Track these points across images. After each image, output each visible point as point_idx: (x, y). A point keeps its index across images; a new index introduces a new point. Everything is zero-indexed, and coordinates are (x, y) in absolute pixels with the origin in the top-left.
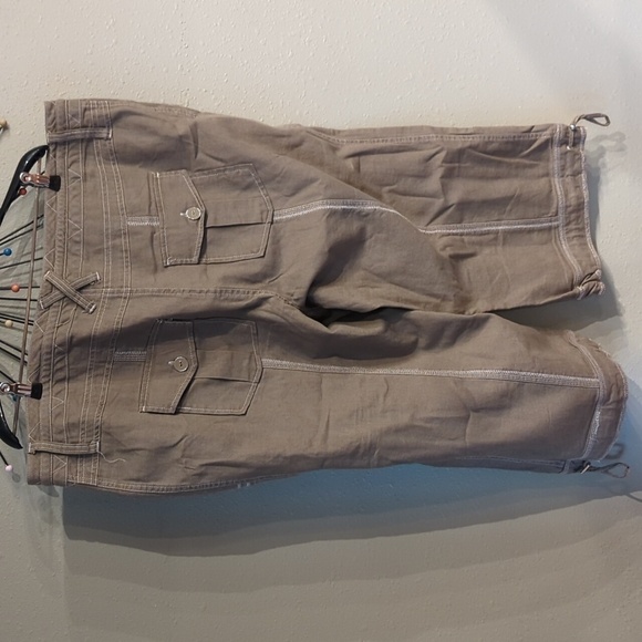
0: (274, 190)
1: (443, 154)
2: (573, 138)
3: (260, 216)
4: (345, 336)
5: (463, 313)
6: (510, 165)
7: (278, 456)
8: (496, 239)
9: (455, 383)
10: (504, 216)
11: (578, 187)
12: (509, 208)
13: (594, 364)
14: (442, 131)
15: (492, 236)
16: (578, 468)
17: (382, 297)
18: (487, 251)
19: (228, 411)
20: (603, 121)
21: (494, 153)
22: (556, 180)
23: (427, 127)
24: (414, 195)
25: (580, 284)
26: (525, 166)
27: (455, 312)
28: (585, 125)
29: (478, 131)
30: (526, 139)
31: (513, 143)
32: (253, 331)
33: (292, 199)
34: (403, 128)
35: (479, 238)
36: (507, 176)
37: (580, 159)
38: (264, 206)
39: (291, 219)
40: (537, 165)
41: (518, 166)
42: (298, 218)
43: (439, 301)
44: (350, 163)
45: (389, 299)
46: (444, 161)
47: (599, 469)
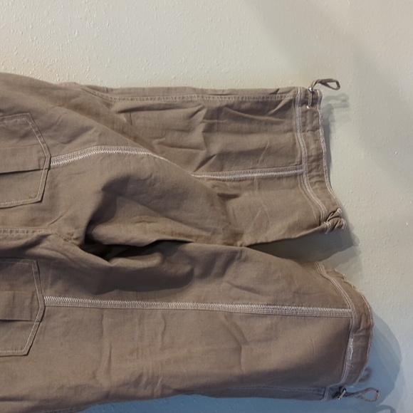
0: (51, 137)
1: (203, 112)
2: (311, 99)
3: (37, 163)
4: (124, 268)
5: (232, 245)
6: (260, 122)
7: (62, 387)
8: (252, 184)
9: (226, 317)
10: (257, 165)
11: (316, 140)
12: (261, 158)
13: (346, 296)
14: (203, 92)
15: (249, 182)
16: (336, 394)
17: (158, 232)
18: (246, 194)
19: (10, 352)
20: (334, 85)
21: (246, 111)
22: (299, 135)
23: (189, 88)
24: (181, 147)
25: (326, 220)
26: (273, 123)
27: (225, 244)
28: (320, 88)
29: (232, 93)
30: (273, 99)
31: (262, 103)
32: (34, 269)
33: (68, 146)
34: (168, 89)
35: (238, 184)
36: (258, 132)
37: (318, 116)
38: (41, 153)
39: (68, 164)
40: (282, 122)
41: (267, 123)
42: (74, 163)
43: (209, 234)
44: (123, 117)
45: (164, 233)
46: (205, 118)
47: (353, 394)
